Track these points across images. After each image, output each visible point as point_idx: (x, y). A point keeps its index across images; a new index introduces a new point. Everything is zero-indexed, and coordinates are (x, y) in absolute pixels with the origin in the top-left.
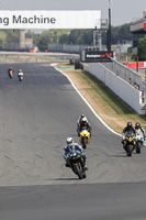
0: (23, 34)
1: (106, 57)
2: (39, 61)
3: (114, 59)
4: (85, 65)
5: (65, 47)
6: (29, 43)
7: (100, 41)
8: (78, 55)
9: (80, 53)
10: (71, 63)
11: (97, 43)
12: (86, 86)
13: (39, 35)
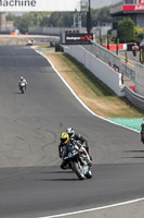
0: (4, 17)
1: (86, 40)
2: (20, 43)
3: (94, 41)
4: (65, 47)
5: (45, 29)
6: (10, 25)
7: (80, 23)
8: (58, 38)
9: (61, 35)
10: (52, 46)
11: (77, 25)
12: (66, 68)
13: (19, 18)
